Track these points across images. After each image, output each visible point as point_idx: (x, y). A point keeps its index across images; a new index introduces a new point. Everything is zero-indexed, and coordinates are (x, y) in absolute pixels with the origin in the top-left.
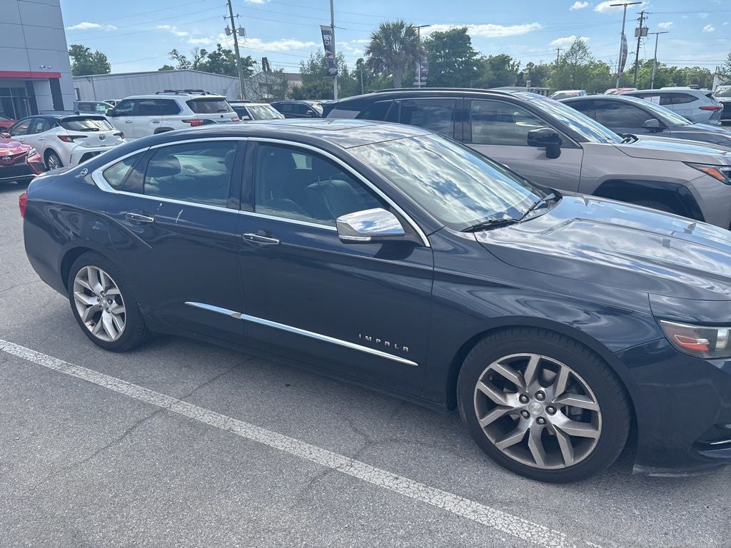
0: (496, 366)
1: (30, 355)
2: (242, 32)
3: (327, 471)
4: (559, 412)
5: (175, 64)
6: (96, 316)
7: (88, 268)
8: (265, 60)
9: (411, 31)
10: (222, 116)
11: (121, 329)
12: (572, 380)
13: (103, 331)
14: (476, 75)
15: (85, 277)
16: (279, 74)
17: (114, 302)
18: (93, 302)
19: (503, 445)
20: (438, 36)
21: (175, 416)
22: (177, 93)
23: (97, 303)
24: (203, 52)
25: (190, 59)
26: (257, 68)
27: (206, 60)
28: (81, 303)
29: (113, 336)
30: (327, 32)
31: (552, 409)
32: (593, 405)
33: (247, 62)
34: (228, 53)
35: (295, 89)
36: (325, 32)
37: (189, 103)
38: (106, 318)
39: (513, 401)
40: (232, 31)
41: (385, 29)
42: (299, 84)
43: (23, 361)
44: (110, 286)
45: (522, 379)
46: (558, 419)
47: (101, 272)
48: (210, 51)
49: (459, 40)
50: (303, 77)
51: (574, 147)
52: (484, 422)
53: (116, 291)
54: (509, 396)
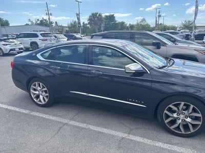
0: (171, 106)
1: (17, 109)
2: (51, 15)
3: (123, 138)
4: (188, 118)
5: (30, 23)
6: (38, 97)
7: (36, 83)
8: (56, 22)
9: (100, 15)
11: (47, 100)
12: (194, 109)
13: (40, 101)
15: (35, 85)
16: (61, 26)
17: (44, 92)
18: (37, 92)
19: (172, 128)
20: (106, 16)
21: (70, 125)
24: (38, 20)
25: (34, 22)
26: (54, 25)
27: (39, 22)
28: (33, 93)
29: (43, 103)
30: (78, 15)
31: (186, 117)
32: (200, 115)
33: (51, 23)
34: (45, 20)
35: (66, 30)
36: (77, 15)
37: (41, 34)
38: (41, 97)
39: (175, 115)
40: (48, 14)
41: (93, 14)
42: (67, 29)
43: (15, 112)
44: (44, 87)
45: (179, 109)
46: (189, 120)
47: (41, 84)
48: (40, 20)
49: (112, 18)
50: (69, 27)
51: (164, 46)
52: (166, 121)
53: (46, 89)
54: (174, 114)
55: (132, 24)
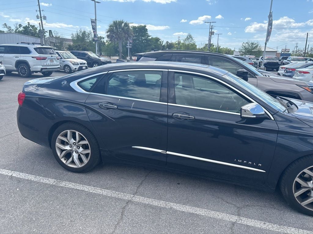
0: (306, 171)
2: (45, 18)
5: (6, 30)
7: (69, 131)
8: (50, 31)
9: (126, 25)
10: (52, 56)
11: (86, 161)
13: (73, 162)
14: (150, 45)
15: (66, 135)
16: (57, 38)
17: (81, 148)
18: (68, 148)
19: (304, 204)
20: (134, 28)
22: (29, 44)
23: (70, 148)
24: (20, 26)
25: (13, 28)
26: (47, 35)
27: (21, 29)
28: (59, 148)
29: (79, 165)
30: (94, 22)
33: (42, 32)
34: (33, 27)
36: (92, 22)
37: (35, 49)
38: (75, 155)
39: (311, 185)
40: (41, 17)
41: (115, 23)
47: (77, 133)
48: (24, 25)
49: (142, 30)
50: (73, 40)
51: (253, 77)
53: (86, 142)
54: (308, 183)
55: (170, 42)
